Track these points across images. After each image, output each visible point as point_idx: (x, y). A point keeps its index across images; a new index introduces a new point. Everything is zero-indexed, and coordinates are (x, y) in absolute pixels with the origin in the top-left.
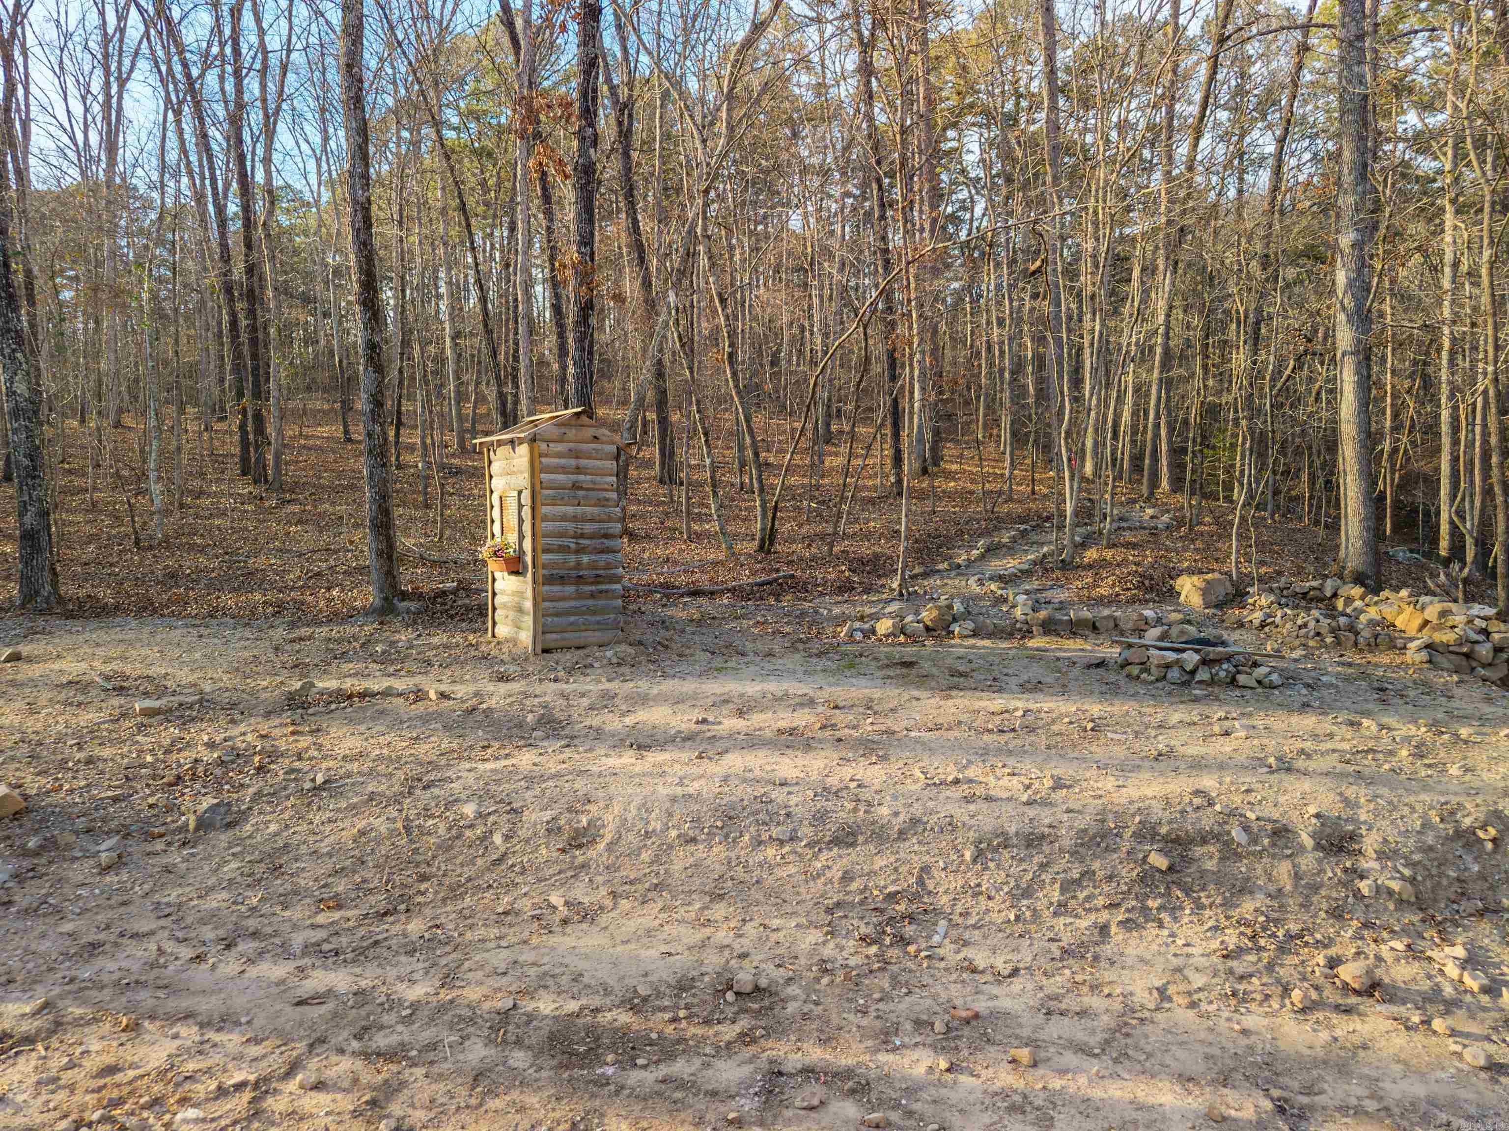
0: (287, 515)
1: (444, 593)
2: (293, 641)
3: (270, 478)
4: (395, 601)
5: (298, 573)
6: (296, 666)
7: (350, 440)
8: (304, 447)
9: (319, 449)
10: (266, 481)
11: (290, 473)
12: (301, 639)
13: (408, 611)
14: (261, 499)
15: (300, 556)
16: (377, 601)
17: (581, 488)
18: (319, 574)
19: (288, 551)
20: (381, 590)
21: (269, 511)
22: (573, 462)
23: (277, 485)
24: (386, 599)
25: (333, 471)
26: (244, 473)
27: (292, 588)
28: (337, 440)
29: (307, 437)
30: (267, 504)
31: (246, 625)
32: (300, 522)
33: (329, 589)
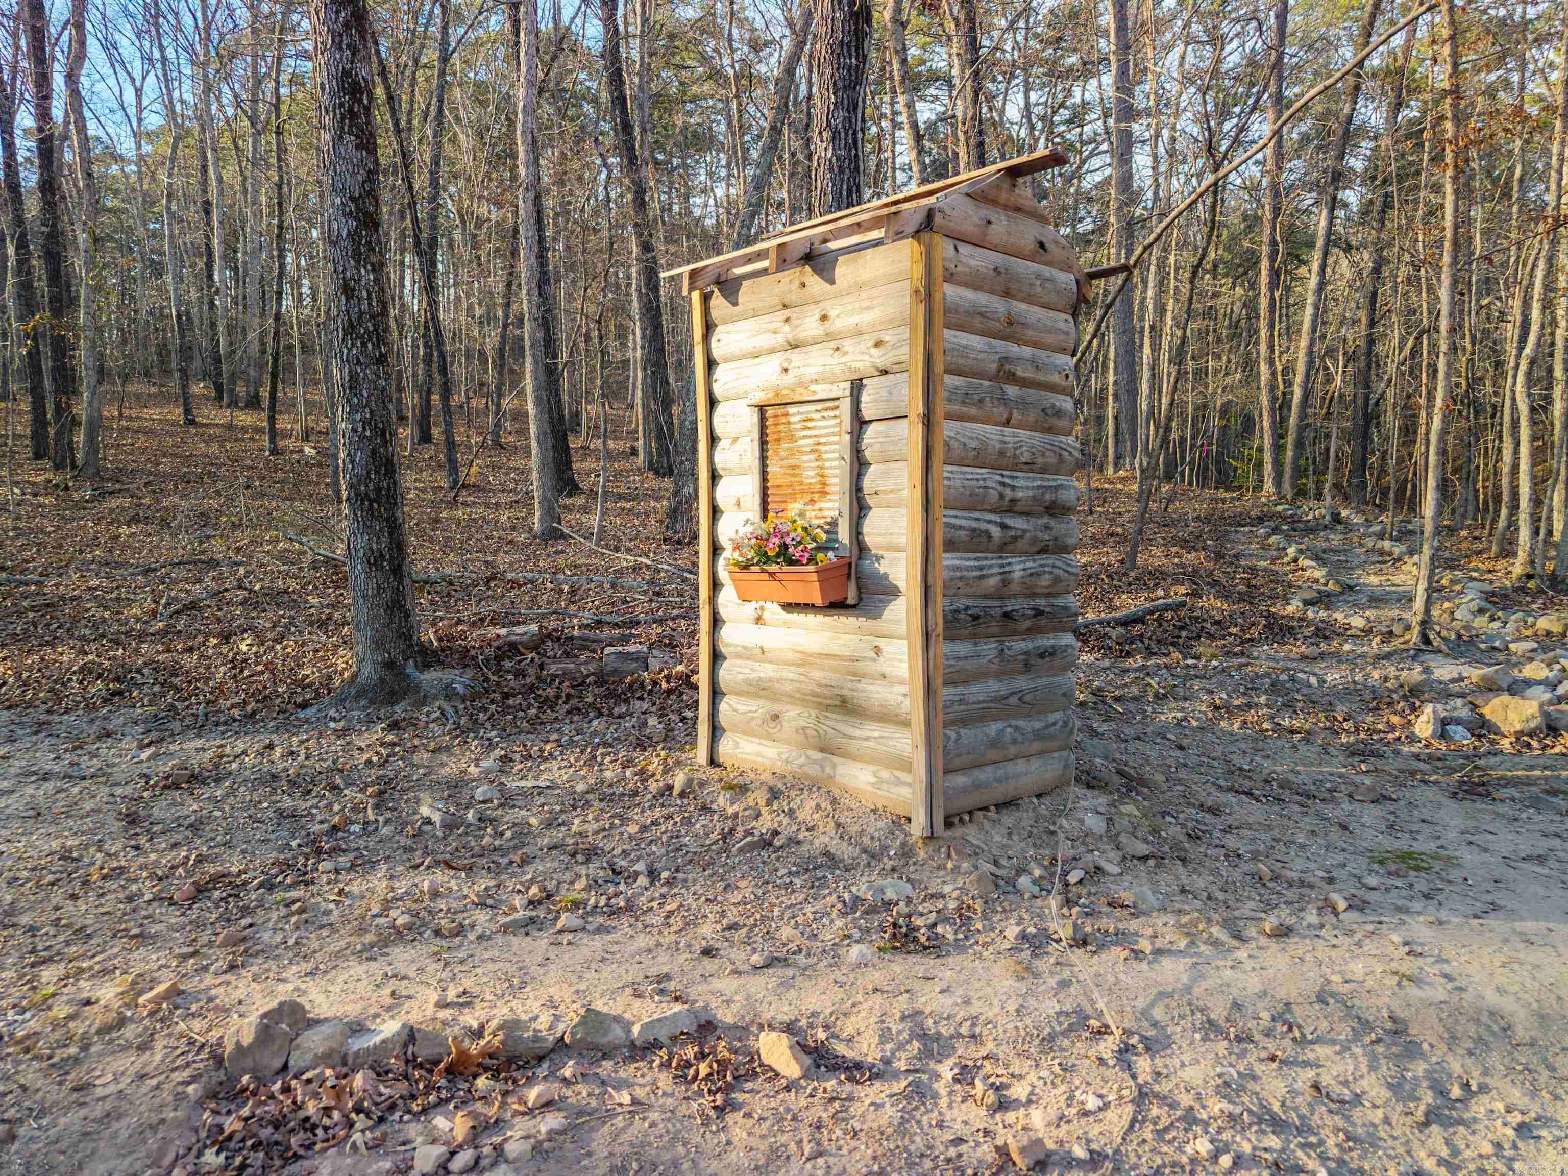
0: (112, 511)
1: (512, 649)
2: (171, 784)
3: (80, 463)
4: (410, 669)
5: (149, 604)
6: (201, 891)
7: (192, 422)
8: (127, 429)
9: (147, 432)
10: (74, 466)
11: (110, 458)
12: (195, 779)
13: (449, 693)
14: (67, 488)
15: (147, 571)
16: (367, 670)
17: (1012, 378)
18: (193, 606)
19: (119, 565)
20: (378, 644)
21: (81, 505)
22: (998, 305)
23: (91, 470)
24: (389, 665)
25: (176, 456)
26: (38, 456)
27: (142, 637)
28: (175, 424)
29: (130, 418)
30: (76, 496)
31: (40, 727)
32: (135, 520)
33: (226, 638)
